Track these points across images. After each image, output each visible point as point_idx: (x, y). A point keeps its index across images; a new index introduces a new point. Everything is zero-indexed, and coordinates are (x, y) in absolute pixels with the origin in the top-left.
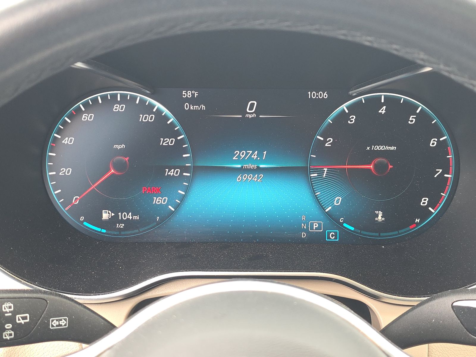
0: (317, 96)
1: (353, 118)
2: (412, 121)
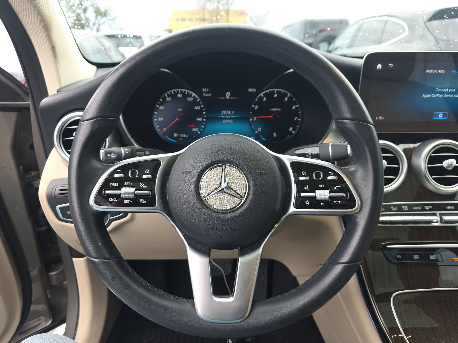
0: (252, 91)
1: (265, 99)
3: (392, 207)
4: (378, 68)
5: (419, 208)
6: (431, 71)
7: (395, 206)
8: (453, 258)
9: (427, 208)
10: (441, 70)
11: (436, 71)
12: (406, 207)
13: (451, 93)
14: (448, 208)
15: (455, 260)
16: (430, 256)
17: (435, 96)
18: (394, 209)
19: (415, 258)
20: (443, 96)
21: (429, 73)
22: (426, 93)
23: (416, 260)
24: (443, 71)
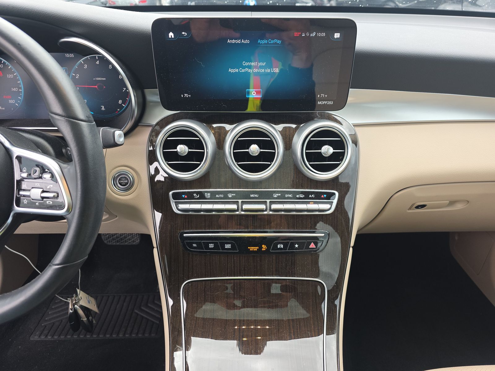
0: (69, 56)
1: (86, 66)
2: (110, 67)
3: (195, 195)
4: (170, 37)
5: (222, 196)
6: (233, 41)
7: (197, 193)
8: (249, 248)
9: (230, 196)
10: (244, 40)
11: (239, 41)
12: (209, 194)
13: (261, 67)
14: (252, 196)
15: (250, 249)
16: (226, 245)
17: (243, 71)
18: (196, 197)
19: (210, 247)
20: (253, 71)
21: (231, 44)
22: (233, 68)
23: (211, 249)
24: (247, 41)
